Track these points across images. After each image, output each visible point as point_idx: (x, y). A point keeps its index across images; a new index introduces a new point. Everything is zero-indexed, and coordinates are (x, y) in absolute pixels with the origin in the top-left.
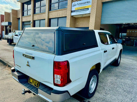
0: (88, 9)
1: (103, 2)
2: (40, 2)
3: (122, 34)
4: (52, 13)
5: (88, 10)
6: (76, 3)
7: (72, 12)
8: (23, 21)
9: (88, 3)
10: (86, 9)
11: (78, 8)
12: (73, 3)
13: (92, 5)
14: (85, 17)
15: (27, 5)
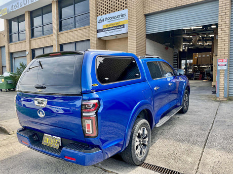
0: (124, 25)
1: (145, 13)
2: (41, 17)
3: (186, 62)
4: (64, 35)
5: (124, 27)
6: (104, 17)
7: (98, 31)
8: (11, 51)
9: (122, 16)
10: (120, 26)
11: (107, 25)
12: (99, 18)
13: (129, 20)
14: (120, 39)
15: (17, 23)
